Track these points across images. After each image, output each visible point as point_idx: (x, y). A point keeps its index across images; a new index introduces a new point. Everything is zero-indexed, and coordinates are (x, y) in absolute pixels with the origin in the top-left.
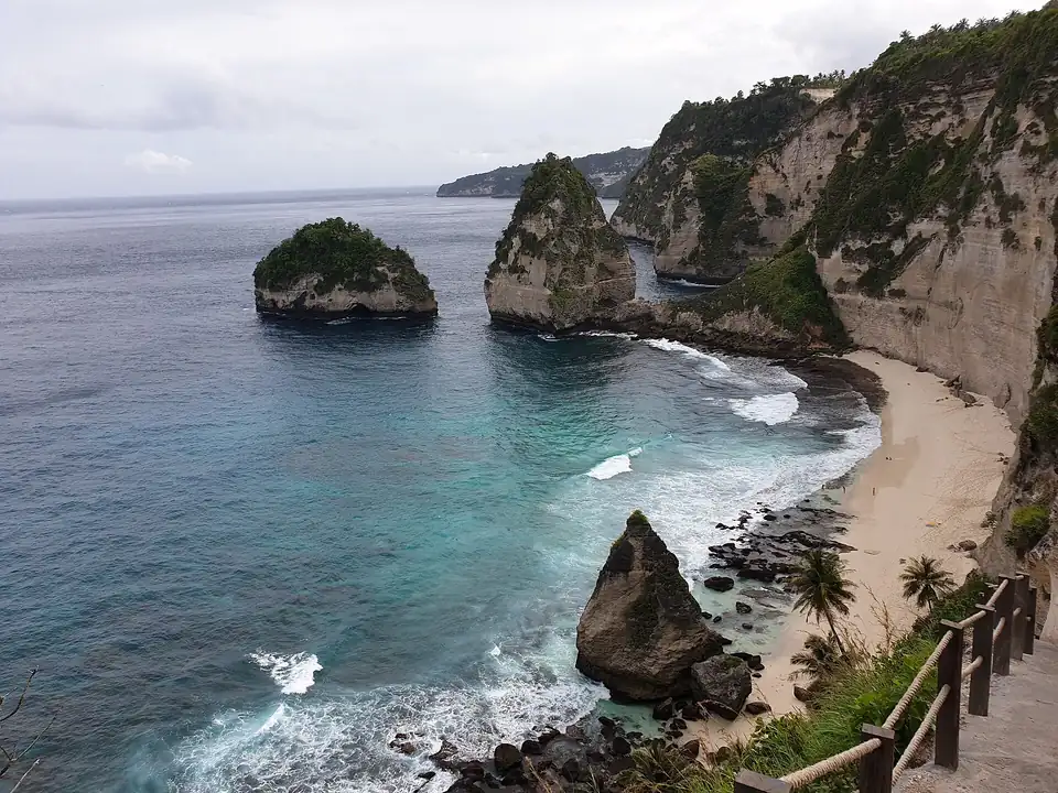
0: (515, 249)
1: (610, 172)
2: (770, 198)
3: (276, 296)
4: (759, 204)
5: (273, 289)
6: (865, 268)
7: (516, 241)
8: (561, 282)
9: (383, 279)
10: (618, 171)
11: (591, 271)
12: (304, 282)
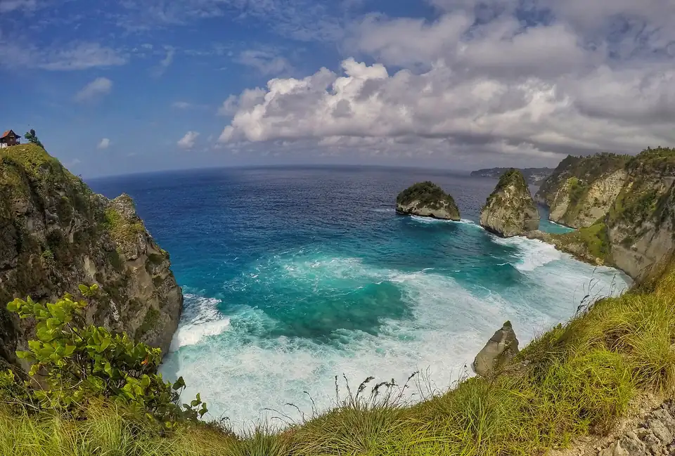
0: (493, 202)
1: (538, 175)
2: (596, 199)
3: (402, 207)
4: (591, 201)
5: (402, 204)
6: (625, 236)
7: (494, 199)
8: (509, 218)
9: (441, 206)
10: (542, 175)
11: (522, 215)
12: (413, 203)
